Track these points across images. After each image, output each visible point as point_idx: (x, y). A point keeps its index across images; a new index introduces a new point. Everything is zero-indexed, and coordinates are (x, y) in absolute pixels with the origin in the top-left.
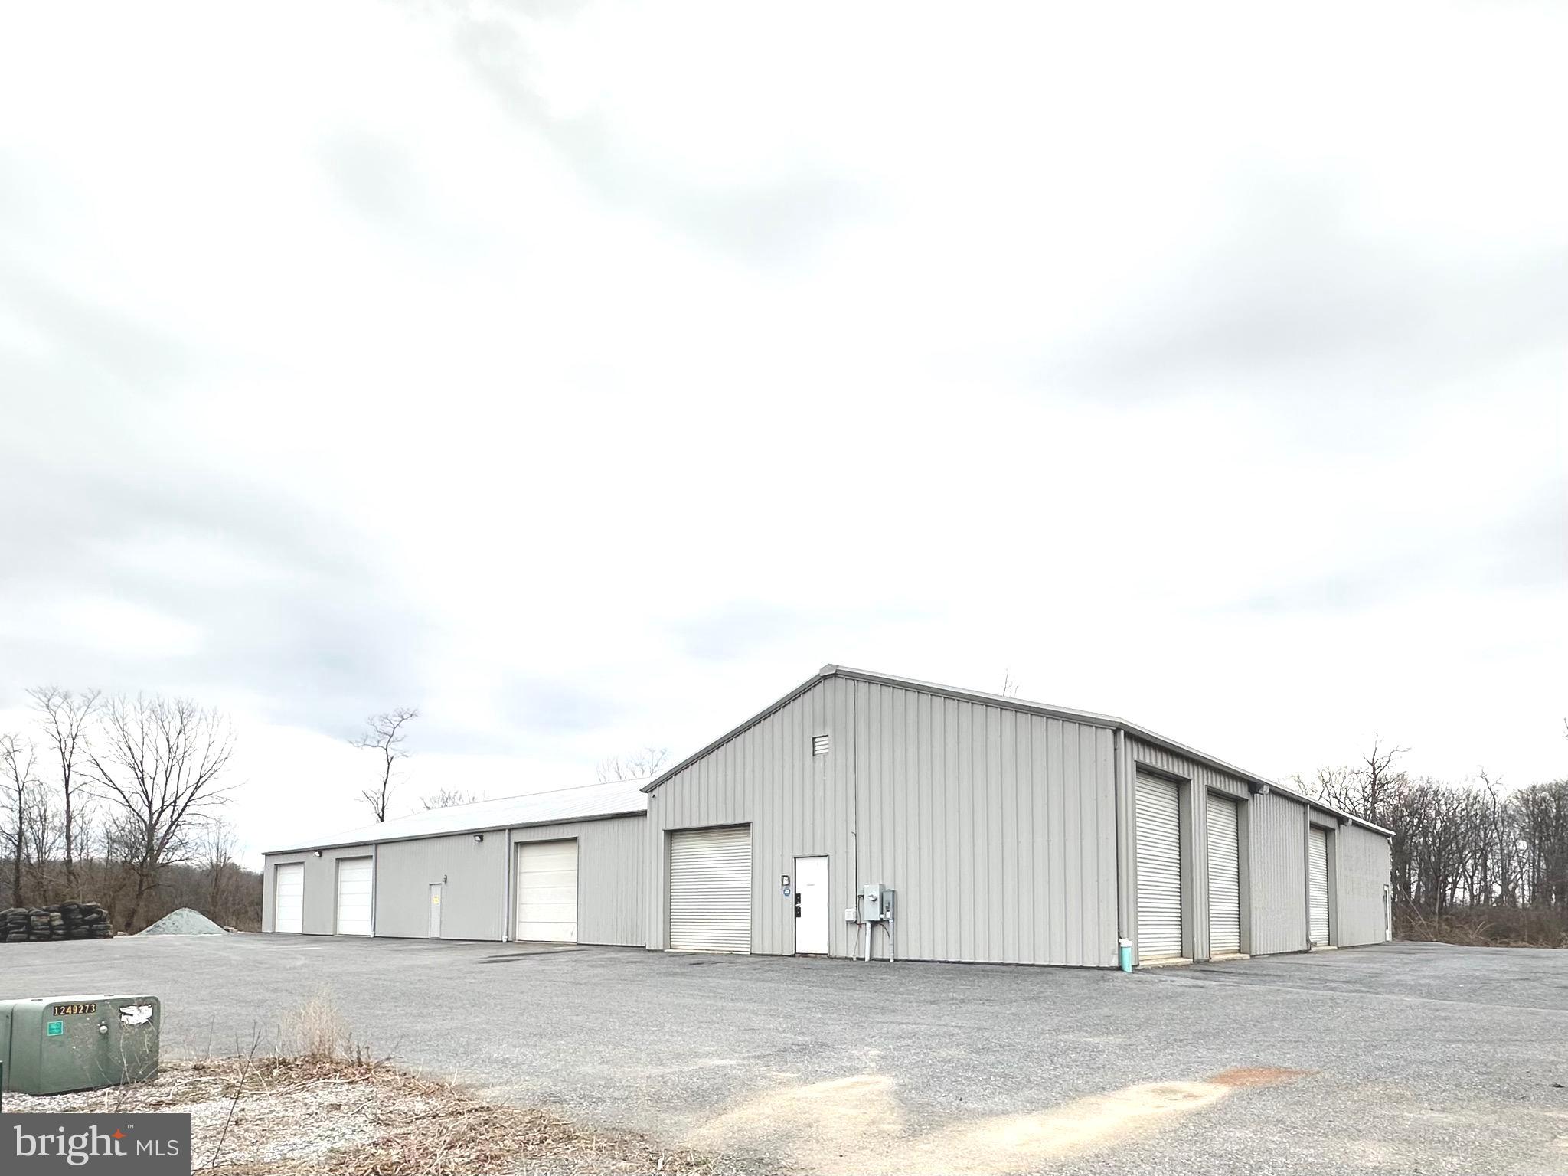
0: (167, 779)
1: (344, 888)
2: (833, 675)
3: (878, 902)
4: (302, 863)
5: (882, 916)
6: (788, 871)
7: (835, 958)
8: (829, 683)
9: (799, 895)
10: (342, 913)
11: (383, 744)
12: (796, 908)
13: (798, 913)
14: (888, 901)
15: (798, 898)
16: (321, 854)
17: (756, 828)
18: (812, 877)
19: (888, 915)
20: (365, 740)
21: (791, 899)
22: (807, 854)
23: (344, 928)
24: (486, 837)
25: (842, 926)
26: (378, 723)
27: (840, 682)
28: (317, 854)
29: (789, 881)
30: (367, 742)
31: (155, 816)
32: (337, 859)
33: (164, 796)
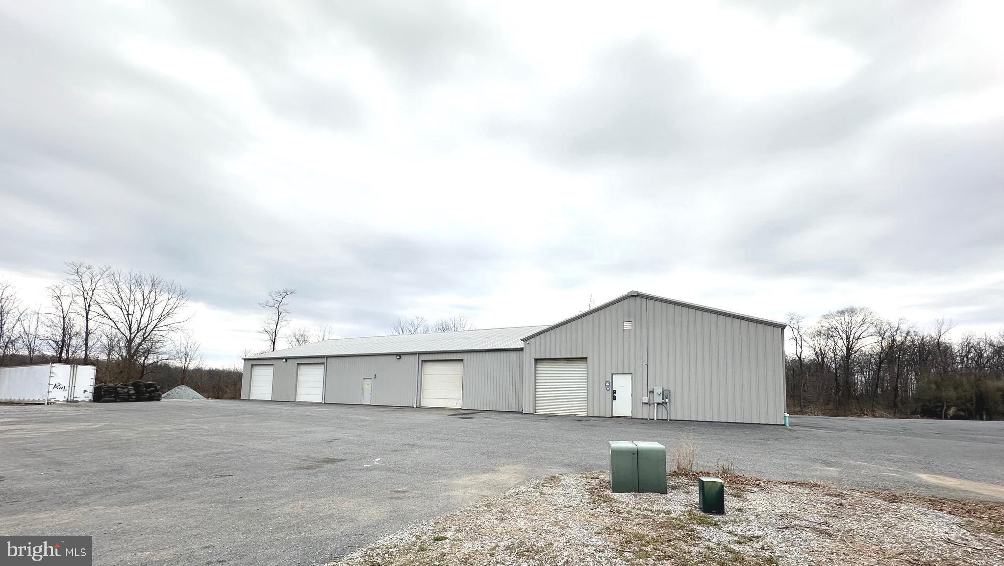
0: (142, 316)
1: (300, 378)
2: (634, 296)
3: (662, 395)
4: (273, 365)
5: (663, 401)
6: (608, 379)
7: (636, 418)
8: (632, 299)
9: (615, 391)
10: (299, 390)
11: (277, 306)
12: (613, 396)
13: (614, 398)
14: (666, 394)
15: (614, 392)
16: (286, 360)
17: (589, 360)
18: (623, 385)
19: (667, 400)
20: (267, 303)
21: (611, 392)
22: (619, 373)
23: (301, 398)
24: (402, 356)
25: (640, 406)
26: (274, 296)
27: (638, 299)
28: (284, 360)
29: (609, 385)
30: (268, 304)
31: (133, 336)
32: (298, 364)
33: (140, 324)
